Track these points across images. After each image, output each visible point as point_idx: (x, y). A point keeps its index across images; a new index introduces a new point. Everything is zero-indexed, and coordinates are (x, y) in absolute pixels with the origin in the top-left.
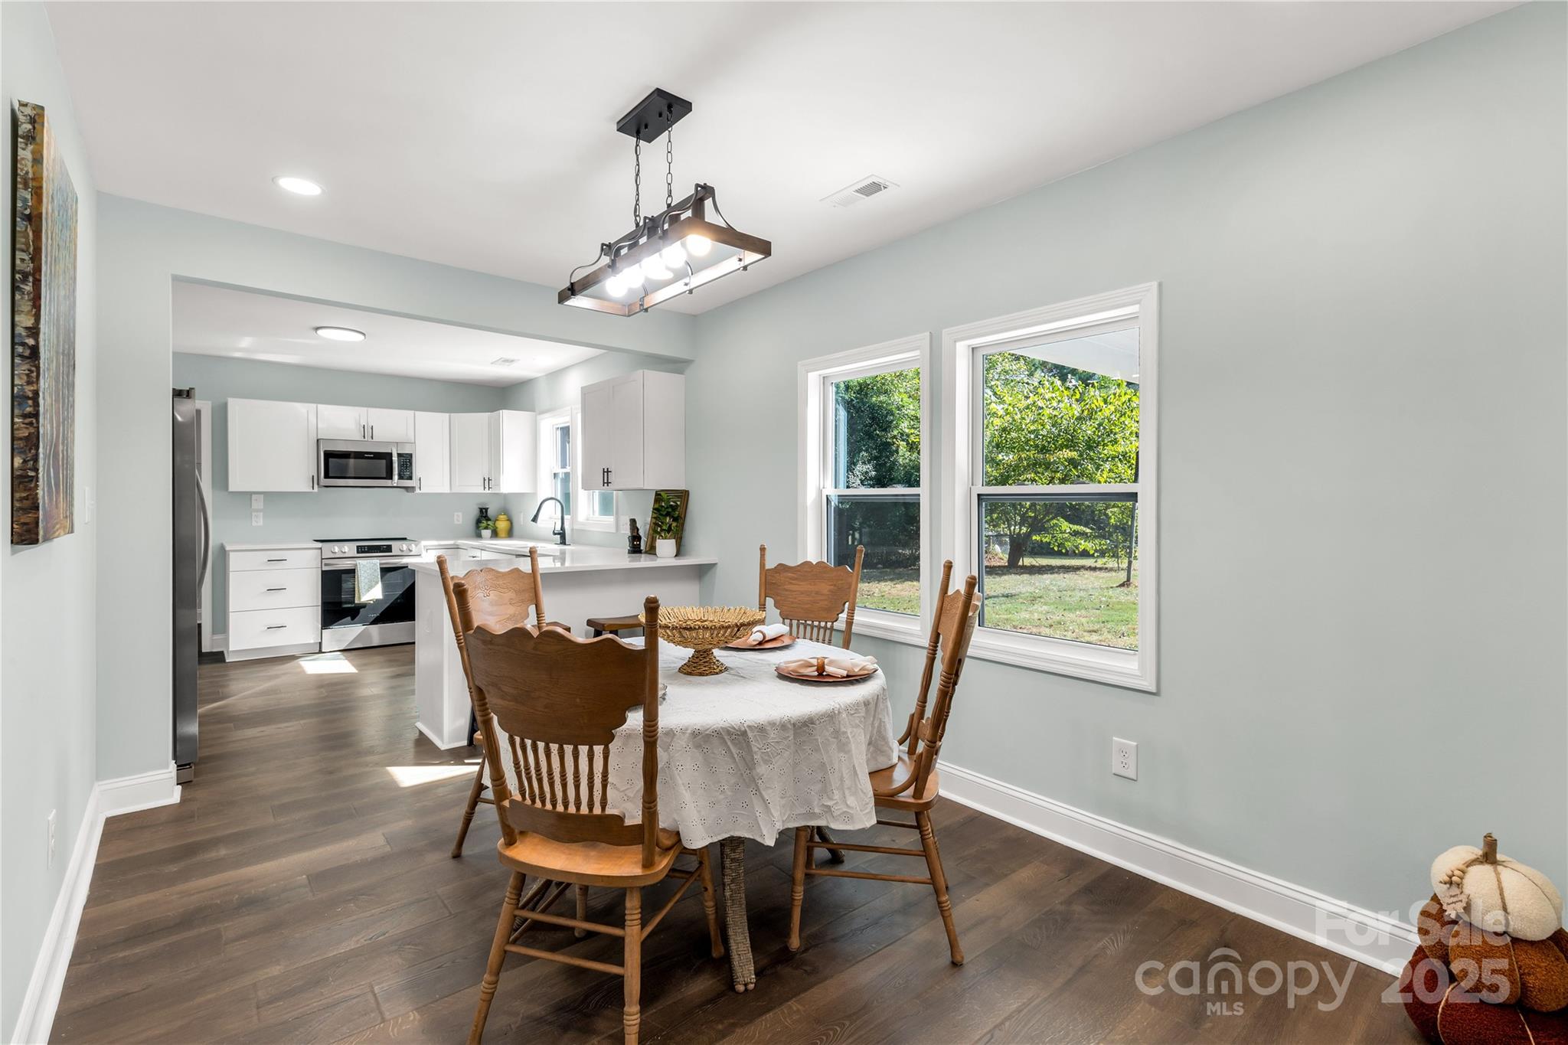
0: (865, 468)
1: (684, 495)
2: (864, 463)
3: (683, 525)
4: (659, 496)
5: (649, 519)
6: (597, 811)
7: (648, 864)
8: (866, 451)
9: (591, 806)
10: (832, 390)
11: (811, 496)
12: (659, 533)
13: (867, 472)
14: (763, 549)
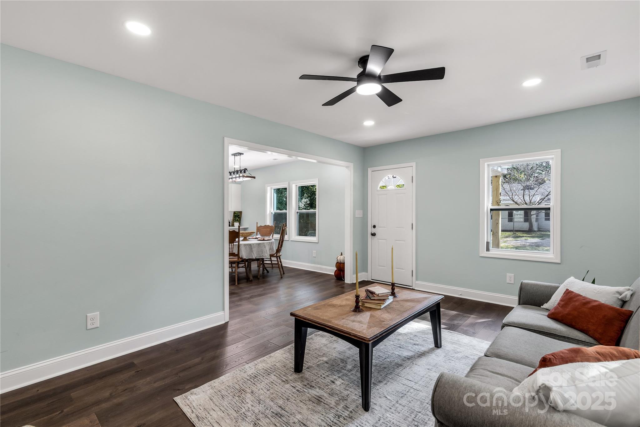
0: (306, 200)
1: (241, 212)
2: (305, 198)
3: (241, 219)
4: (235, 213)
5: (232, 218)
6: (232, 252)
7: (238, 259)
8: (306, 194)
9: (231, 252)
10: (273, 190)
11: (268, 212)
12: (235, 221)
13: (306, 202)
14: (257, 223)
